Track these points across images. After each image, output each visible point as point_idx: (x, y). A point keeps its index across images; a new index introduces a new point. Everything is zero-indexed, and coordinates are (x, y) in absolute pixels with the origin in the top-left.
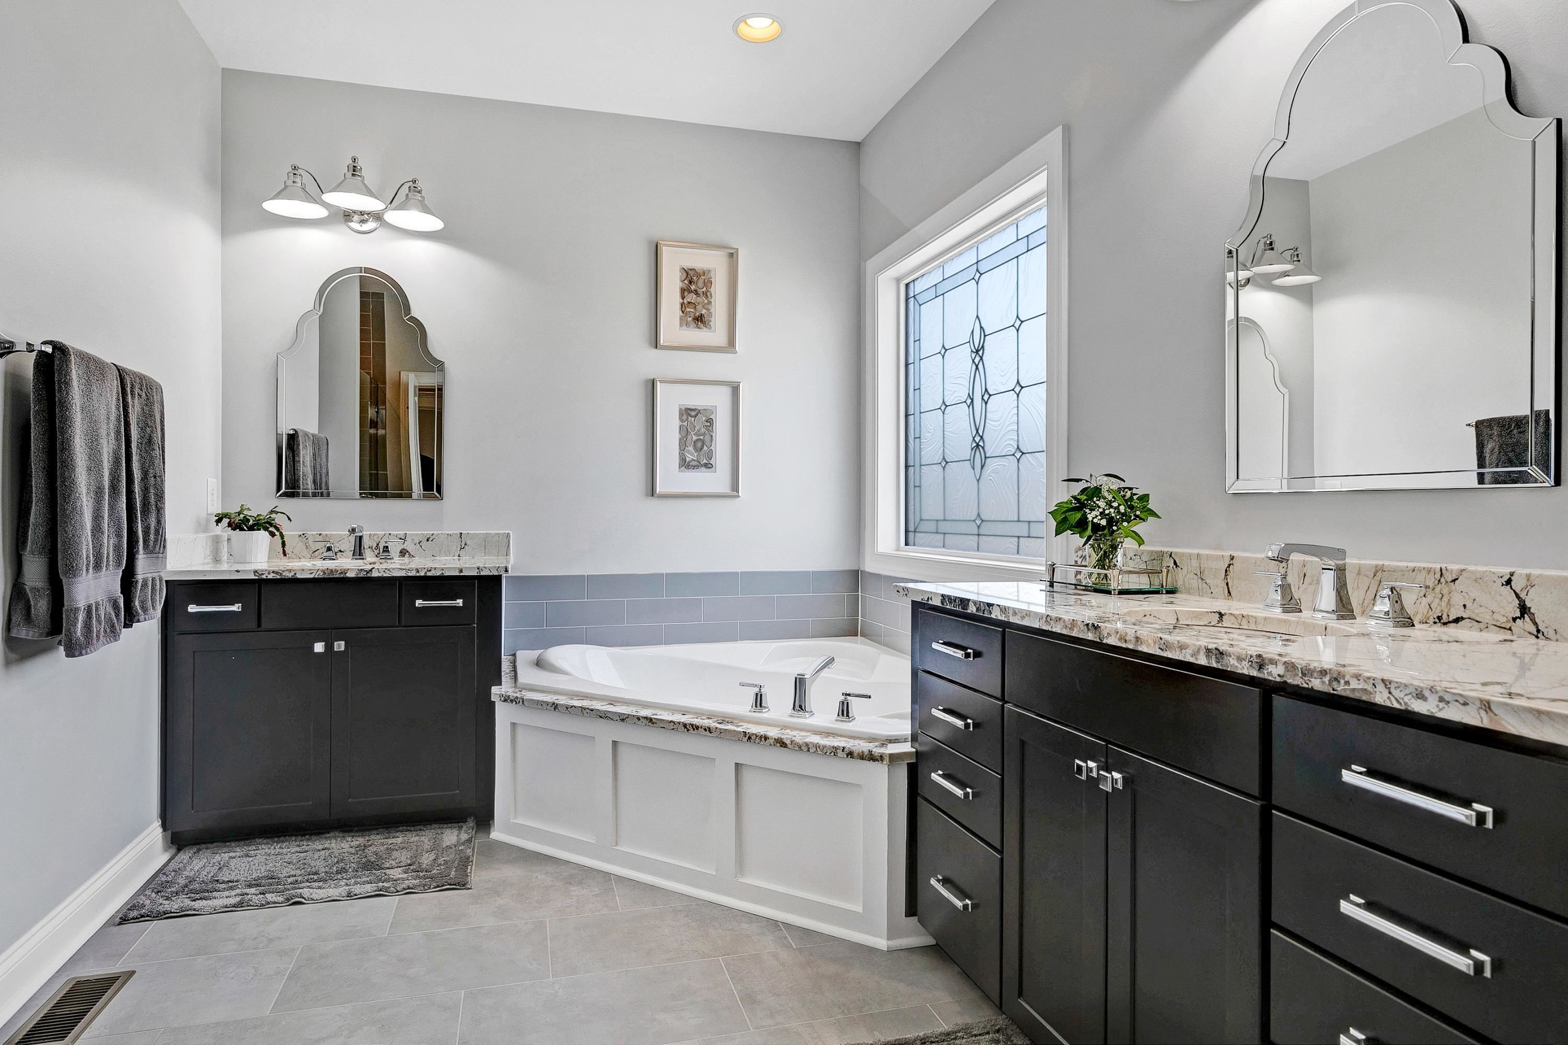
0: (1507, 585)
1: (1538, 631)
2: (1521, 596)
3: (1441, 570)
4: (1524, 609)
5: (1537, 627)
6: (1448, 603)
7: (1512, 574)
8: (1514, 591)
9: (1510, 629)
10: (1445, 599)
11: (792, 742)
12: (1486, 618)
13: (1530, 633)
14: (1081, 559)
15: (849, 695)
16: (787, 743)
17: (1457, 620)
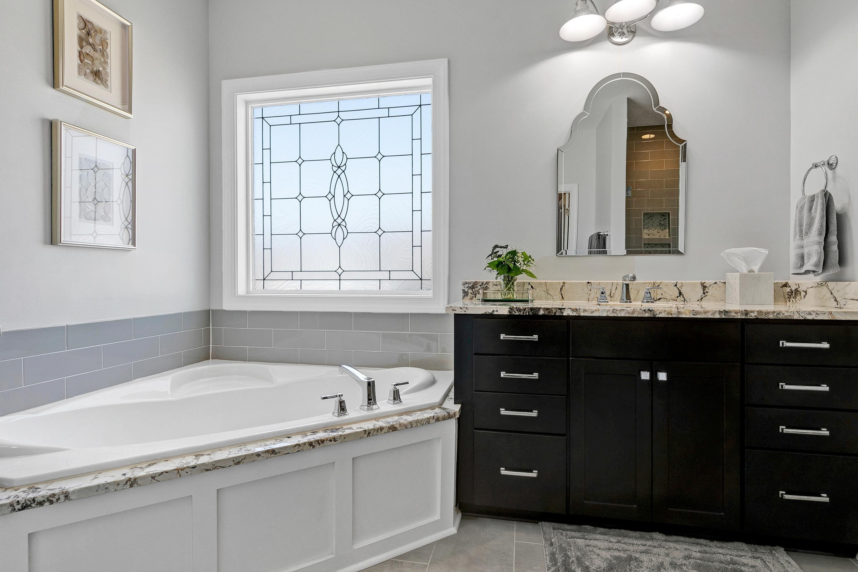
0: (675, 286)
1: (685, 300)
2: (680, 289)
3: (654, 283)
4: (680, 293)
5: (684, 299)
6: (656, 294)
7: (677, 283)
8: (678, 288)
9: (676, 300)
10: (655, 292)
11: (400, 425)
12: (669, 297)
13: (682, 301)
14: (468, 289)
15: (397, 385)
16: (397, 427)
17: (659, 299)
